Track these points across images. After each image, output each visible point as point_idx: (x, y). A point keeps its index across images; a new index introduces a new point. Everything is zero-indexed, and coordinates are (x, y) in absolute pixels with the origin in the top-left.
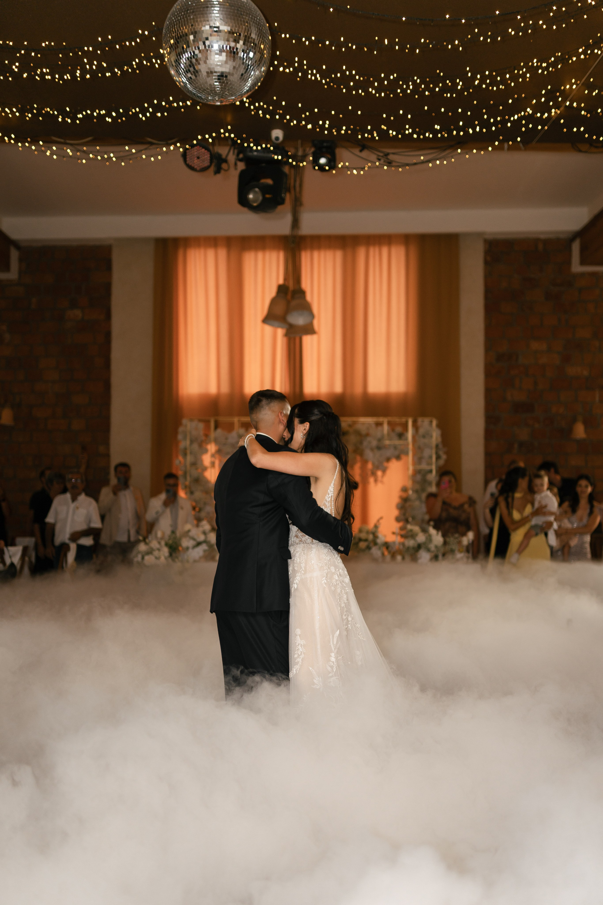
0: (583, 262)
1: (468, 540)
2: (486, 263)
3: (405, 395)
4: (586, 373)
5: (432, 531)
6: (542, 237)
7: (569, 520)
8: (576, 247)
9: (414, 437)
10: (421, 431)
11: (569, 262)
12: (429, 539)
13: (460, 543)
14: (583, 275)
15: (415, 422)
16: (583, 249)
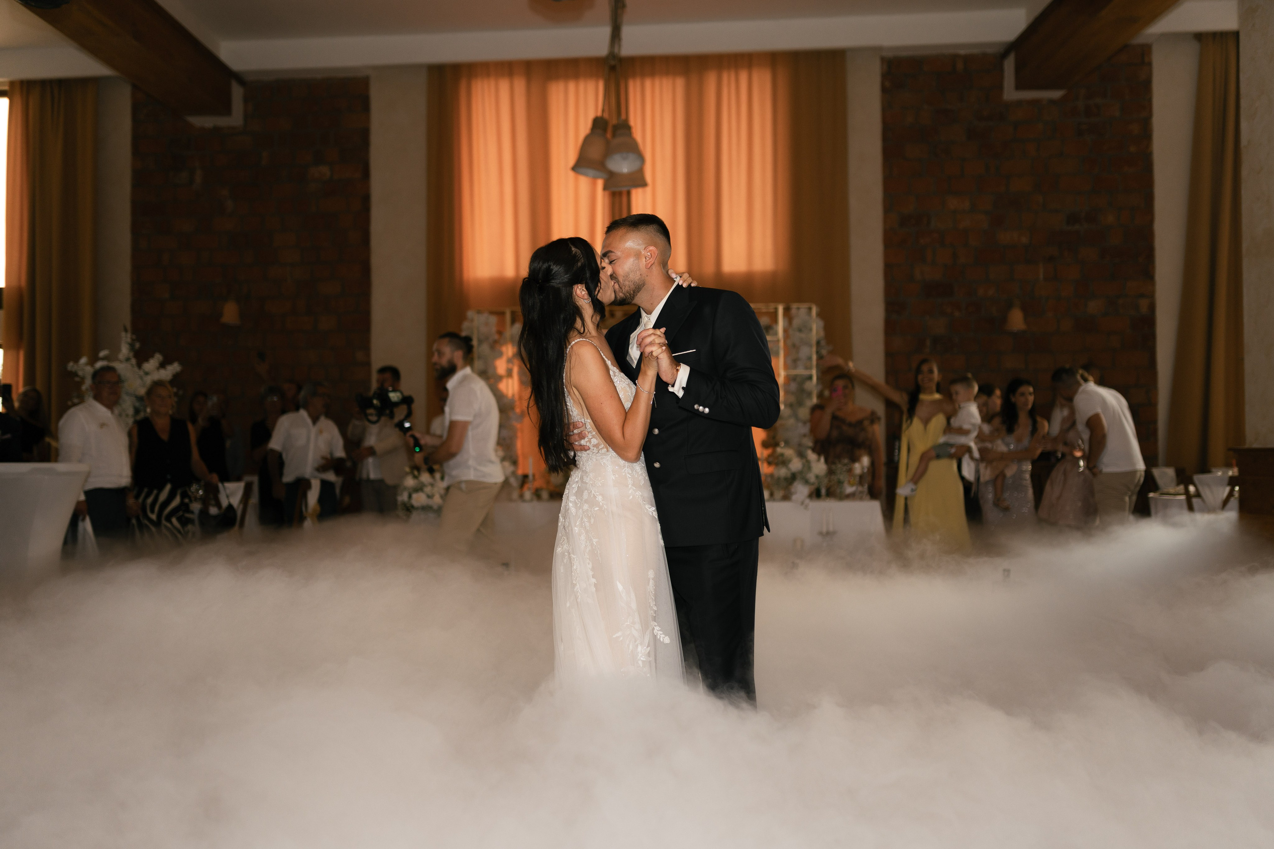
0: (1019, 86)
1: (863, 468)
2: (884, 90)
3: (774, 275)
4: (1024, 240)
5: (812, 456)
6: (962, 52)
7: (1003, 440)
8: (1009, 65)
9: (785, 331)
10: (796, 322)
11: (1000, 87)
12: (807, 465)
13: (850, 471)
14: (1019, 103)
15: (787, 310)
16: (1019, 68)
